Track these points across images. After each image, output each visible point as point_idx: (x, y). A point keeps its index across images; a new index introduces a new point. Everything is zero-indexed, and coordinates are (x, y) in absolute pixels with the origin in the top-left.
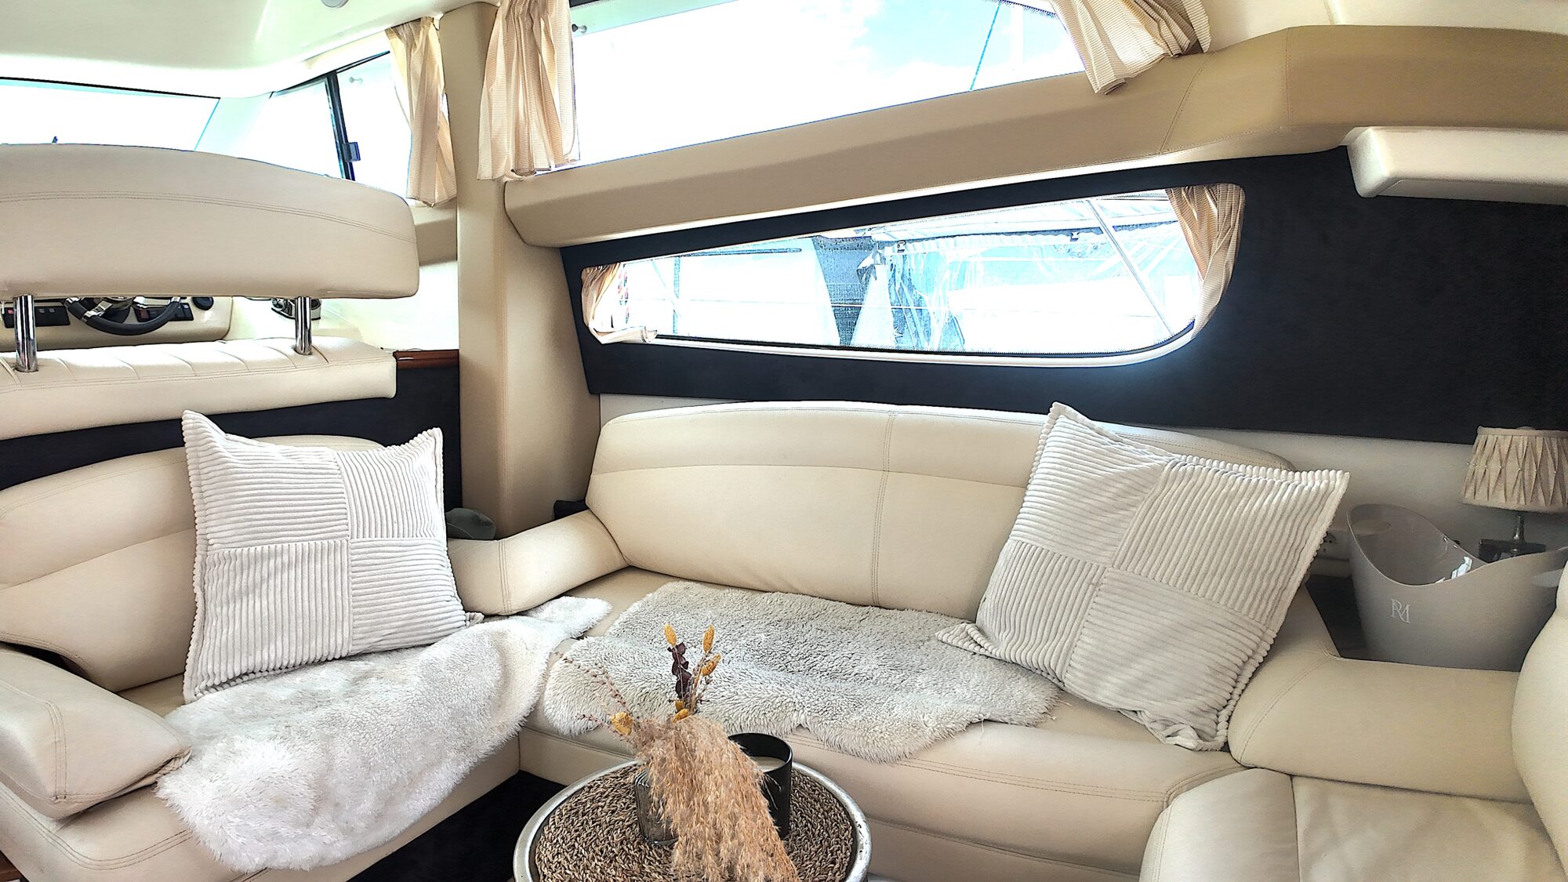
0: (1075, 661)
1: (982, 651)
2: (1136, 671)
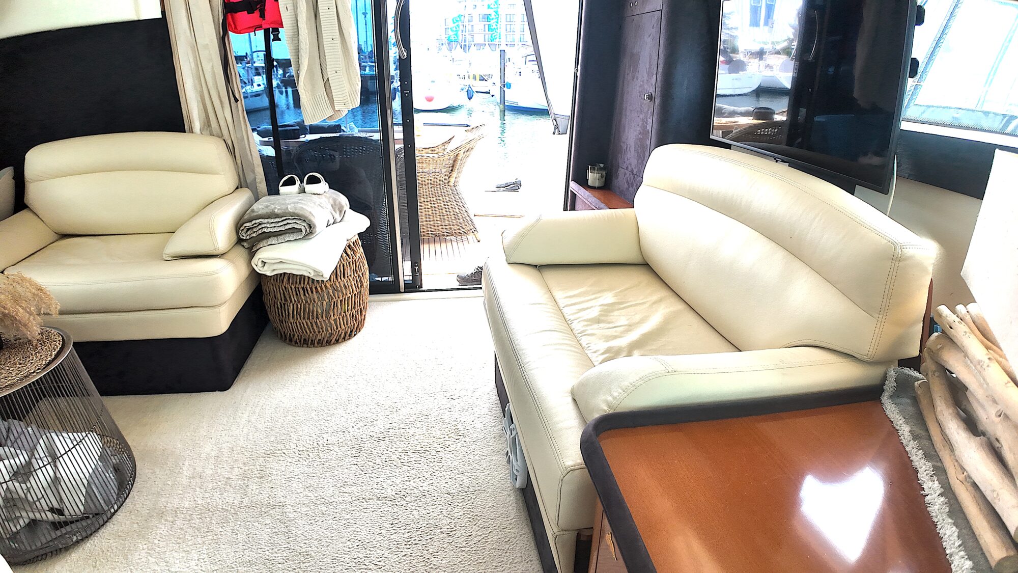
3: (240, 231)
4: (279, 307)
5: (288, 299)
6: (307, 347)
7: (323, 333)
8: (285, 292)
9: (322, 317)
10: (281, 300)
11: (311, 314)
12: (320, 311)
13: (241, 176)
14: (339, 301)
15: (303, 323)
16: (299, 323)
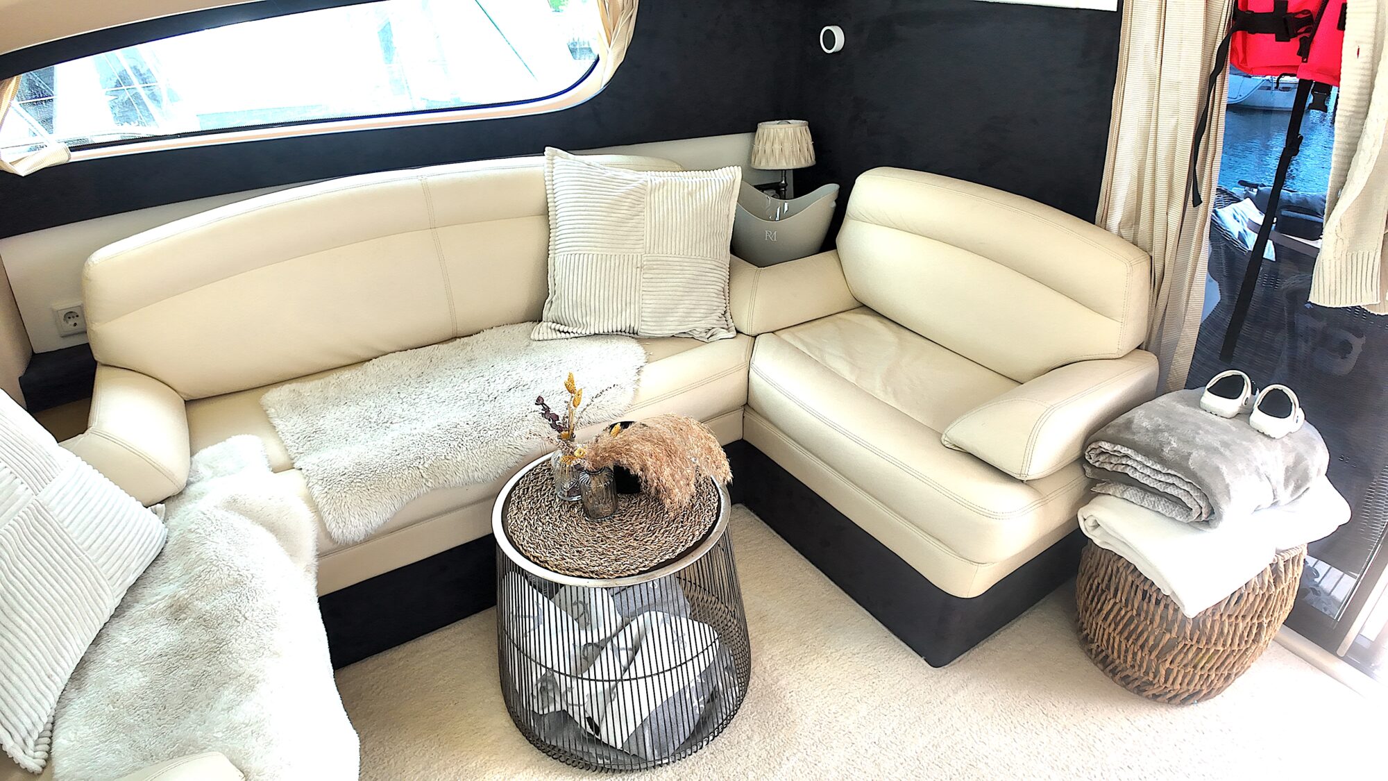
0: (645, 317)
1: (572, 335)
2: (681, 311)
3: (1089, 449)
4: (1094, 587)
5: (1112, 590)
6: (1102, 671)
7: (1138, 673)
8: (1114, 577)
9: (1150, 652)
10: (1103, 581)
11: (1134, 637)
12: (1151, 642)
13: (1156, 328)
14: (1194, 649)
15: (1114, 638)
16: (1109, 634)
